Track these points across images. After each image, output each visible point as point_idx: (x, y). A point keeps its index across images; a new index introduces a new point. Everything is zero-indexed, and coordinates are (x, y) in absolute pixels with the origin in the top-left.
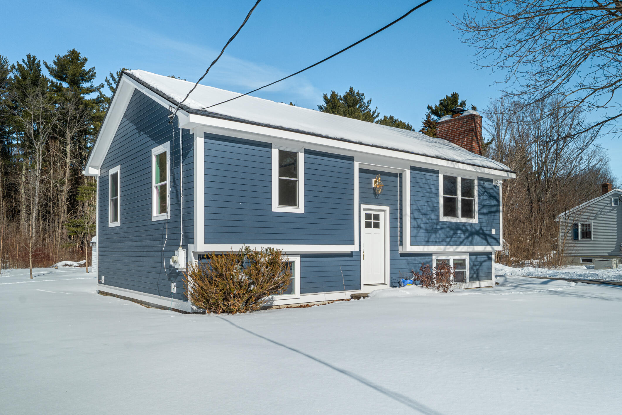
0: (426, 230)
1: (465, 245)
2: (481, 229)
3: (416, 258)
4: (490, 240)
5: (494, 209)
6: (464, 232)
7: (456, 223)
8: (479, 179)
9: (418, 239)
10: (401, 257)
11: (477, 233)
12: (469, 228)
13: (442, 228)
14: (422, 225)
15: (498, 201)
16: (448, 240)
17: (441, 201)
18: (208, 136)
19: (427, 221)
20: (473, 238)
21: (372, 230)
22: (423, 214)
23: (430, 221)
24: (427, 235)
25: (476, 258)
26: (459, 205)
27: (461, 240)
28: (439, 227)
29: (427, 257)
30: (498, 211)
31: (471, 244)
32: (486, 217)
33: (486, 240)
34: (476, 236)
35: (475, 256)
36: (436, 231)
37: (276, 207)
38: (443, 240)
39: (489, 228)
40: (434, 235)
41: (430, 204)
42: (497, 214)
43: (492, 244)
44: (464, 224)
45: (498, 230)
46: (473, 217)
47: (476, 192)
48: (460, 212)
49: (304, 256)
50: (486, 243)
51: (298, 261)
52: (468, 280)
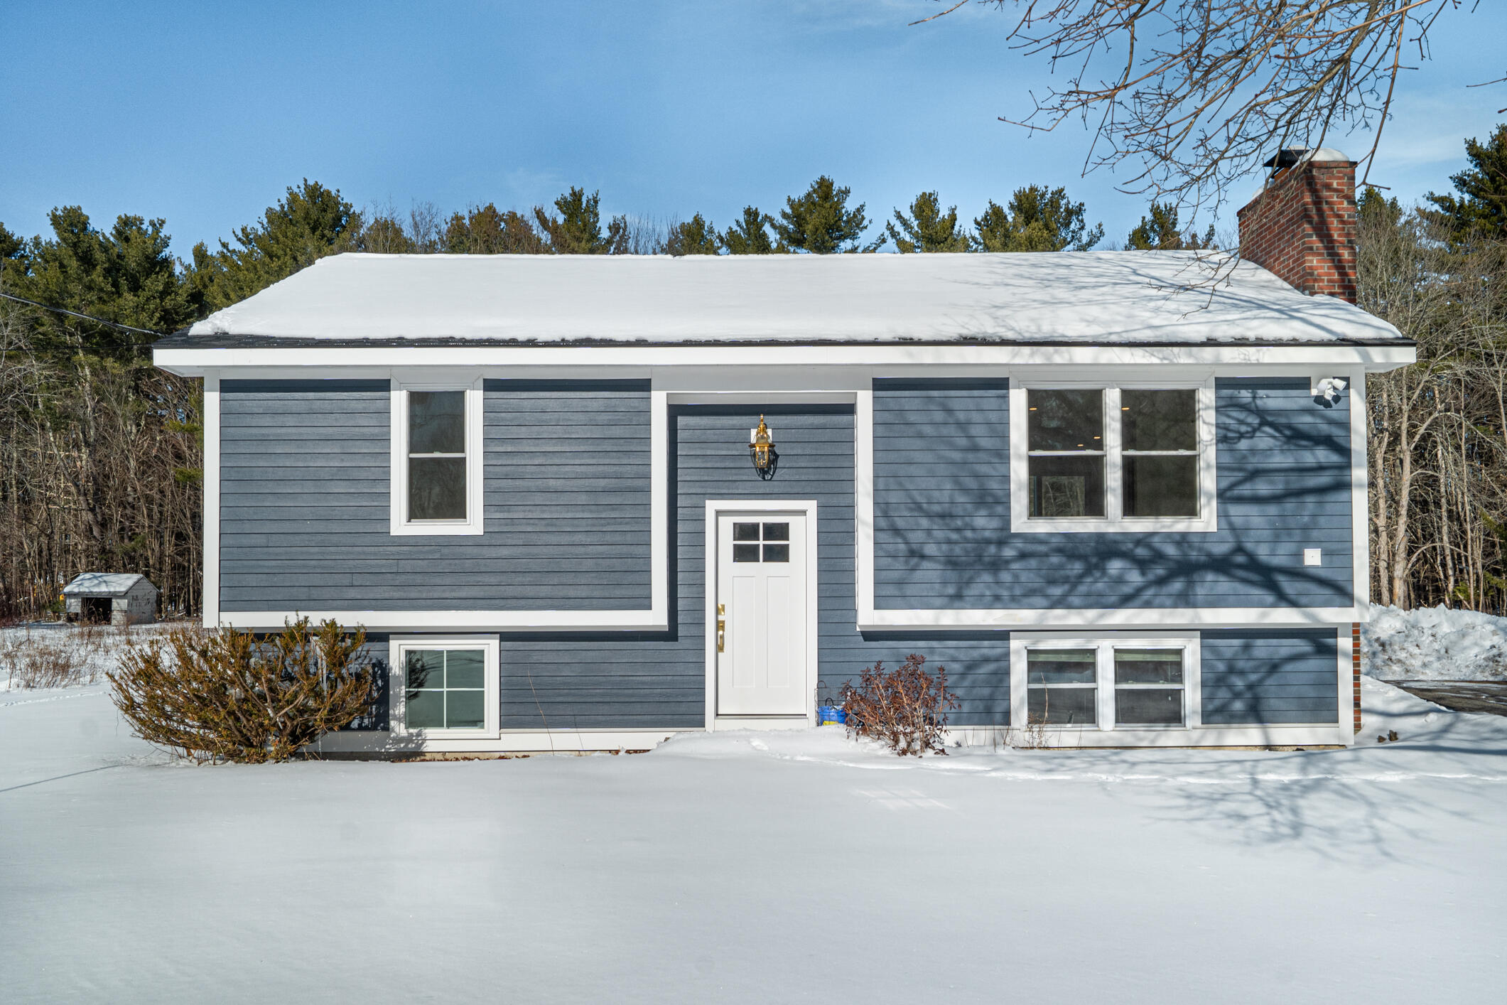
0: (952, 563)
1: (1148, 605)
2: (1239, 549)
3: (935, 644)
4: (1289, 586)
5: (1324, 479)
6: (1142, 565)
7: (1100, 537)
8: (1221, 384)
9: (910, 590)
10: (865, 640)
11: (1221, 565)
12: (1171, 550)
13: (1023, 556)
14: (930, 549)
15: (1345, 451)
16: (1057, 591)
17: (1019, 471)
19: (954, 536)
20: (1190, 584)
21: (761, 569)
22: (929, 516)
23: (969, 534)
24: (952, 575)
25: (1247, 647)
26: (1113, 479)
27: (1127, 589)
28: (1009, 553)
29: (986, 643)
30: (1344, 486)
31: (1185, 600)
32: (1272, 509)
33: (1274, 587)
34: (1210, 577)
35: (1238, 642)
36: (996, 566)
37: (400, 524)
38: (1031, 593)
39: (1285, 548)
40: (987, 577)
41: (971, 483)
42: (1342, 496)
43: (1303, 600)
44: (1142, 540)
45: (1339, 551)
46: (1192, 512)
47: (1206, 431)
48: (1113, 500)
49: (506, 636)
50: (1270, 599)
51: (491, 649)
52: (1193, 720)
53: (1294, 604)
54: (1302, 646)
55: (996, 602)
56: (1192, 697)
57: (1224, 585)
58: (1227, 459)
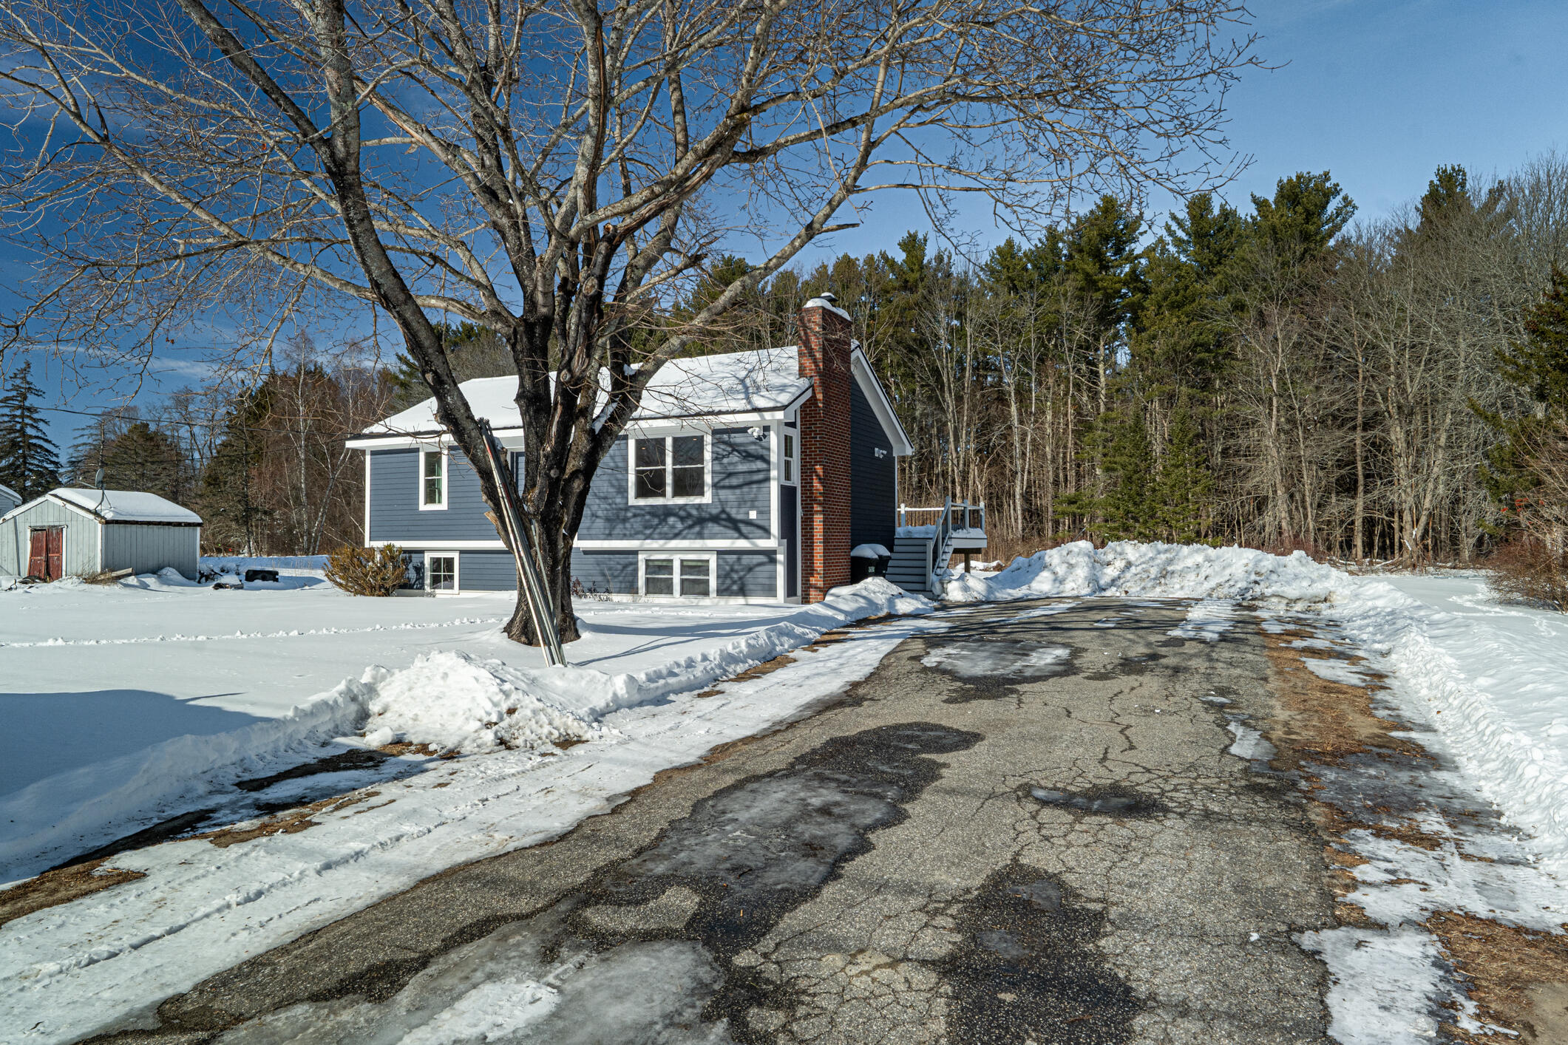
0: (608, 520)
1: (684, 538)
2: (723, 511)
3: (612, 557)
4: (744, 529)
5: (760, 476)
6: (682, 519)
7: (665, 506)
8: (715, 432)
9: (593, 532)
11: (715, 519)
12: (694, 512)
13: (635, 516)
14: (600, 513)
15: (768, 462)
16: (648, 532)
17: (632, 478)
18: (374, 453)
19: (608, 507)
20: (702, 528)
22: (600, 498)
23: (613, 506)
24: (608, 525)
25: (739, 559)
26: (669, 479)
27: (676, 531)
28: (629, 514)
29: (628, 556)
30: (768, 479)
31: (700, 536)
32: (738, 491)
33: (738, 530)
34: (710, 525)
35: (735, 557)
36: (625, 520)
37: (423, 507)
38: (637, 533)
39: (743, 510)
40: (621, 526)
41: (615, 483)
42: (766, 485)
43: (752, 536)
44: (683, 507)
45: (765, 512)
46: (702, 494)
47: (708, 455)
48: (669, 489)
49: (462, 552)
50: (736, 535)
51: (456, 556)
52: (713, 594)
53: (746, 538)
54: (762, 558)
55: (624, 537)
56: (713, 583)
57: (716, 528)
58: (718, 468)
